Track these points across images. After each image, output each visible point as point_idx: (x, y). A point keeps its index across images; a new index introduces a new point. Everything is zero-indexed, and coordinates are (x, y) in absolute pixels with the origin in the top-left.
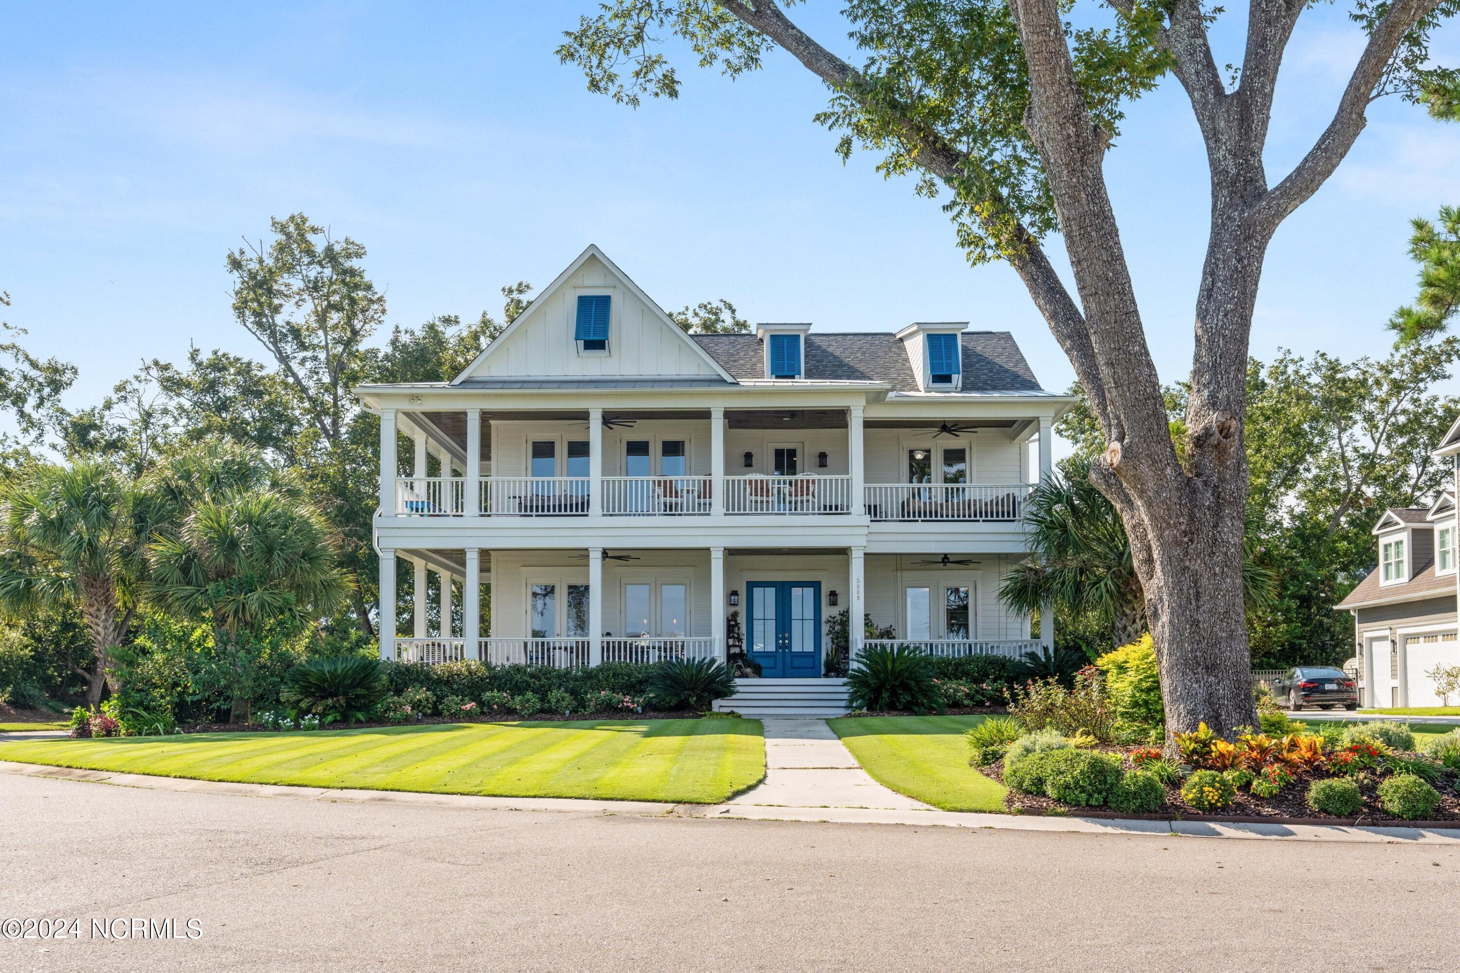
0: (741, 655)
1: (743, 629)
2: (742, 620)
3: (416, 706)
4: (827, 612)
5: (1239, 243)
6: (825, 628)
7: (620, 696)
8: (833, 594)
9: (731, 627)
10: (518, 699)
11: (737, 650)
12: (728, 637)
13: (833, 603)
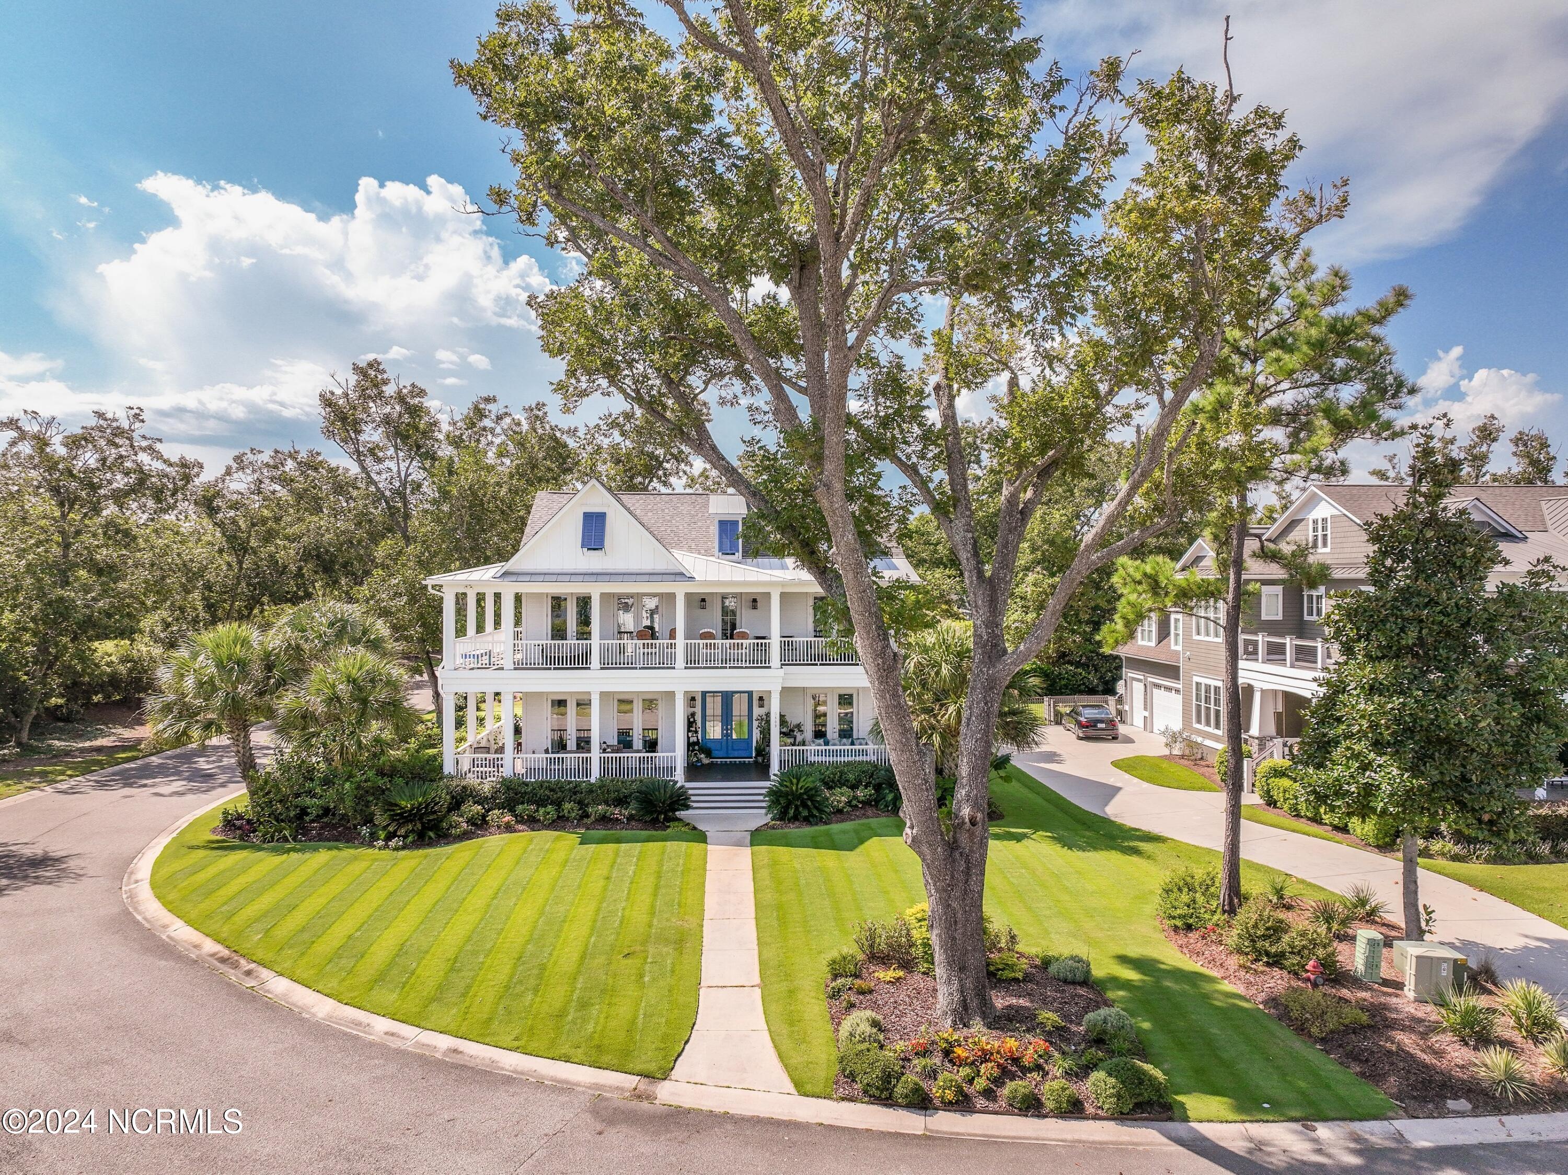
0: (697, 743)
1: (699, 724)
2: (698, 718)
3: (470, 821)
4: (757, 711)
5: (986, 692)
6: (755, 724)
7: (612, 809)
8: (761, 699)
9: (690, 723)
10: (542, 810)
11: (695, 739)
12: (689, 731)
13: (761, 706)
